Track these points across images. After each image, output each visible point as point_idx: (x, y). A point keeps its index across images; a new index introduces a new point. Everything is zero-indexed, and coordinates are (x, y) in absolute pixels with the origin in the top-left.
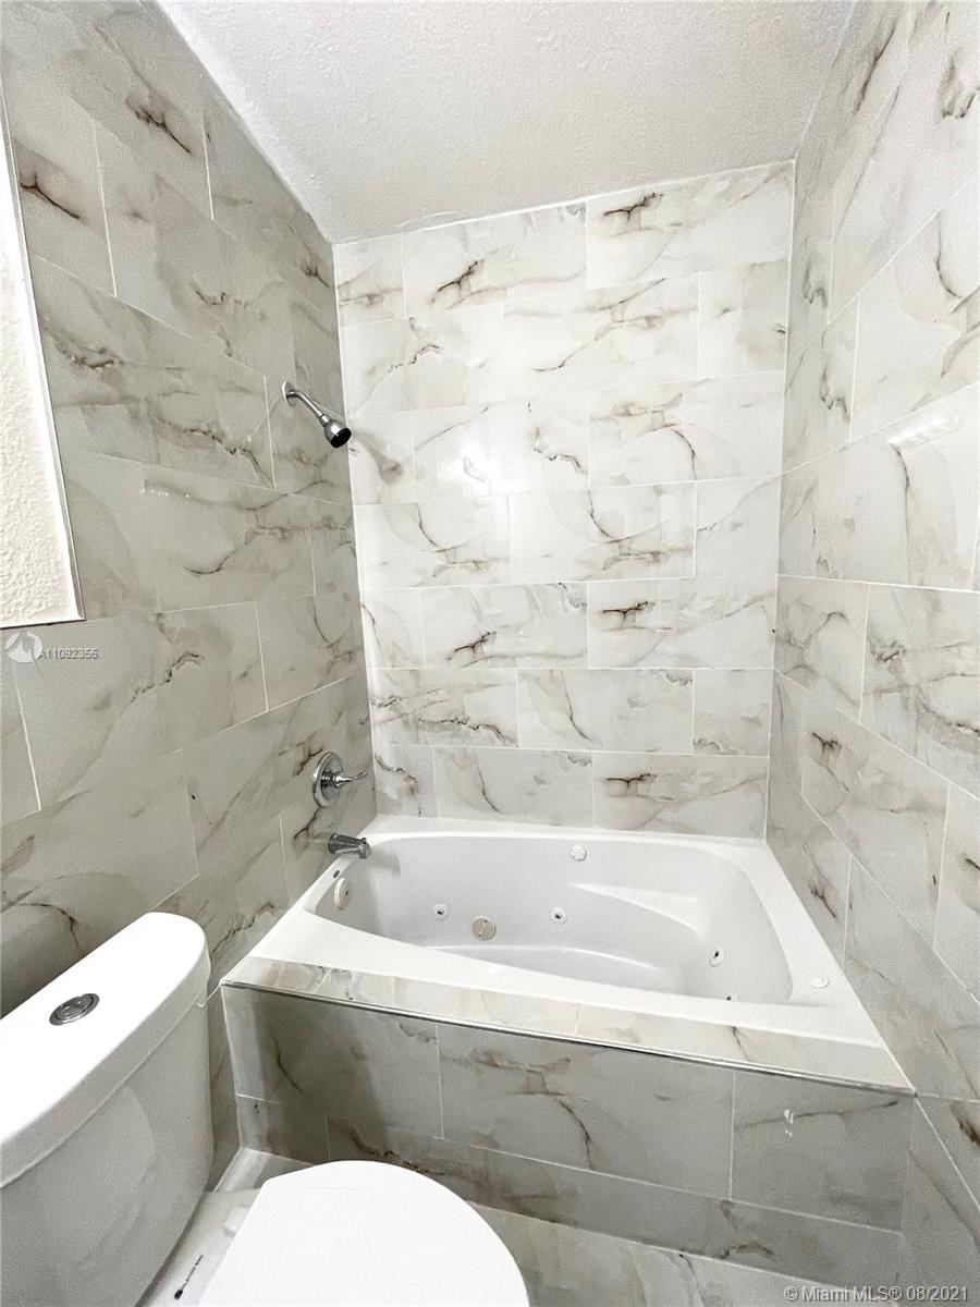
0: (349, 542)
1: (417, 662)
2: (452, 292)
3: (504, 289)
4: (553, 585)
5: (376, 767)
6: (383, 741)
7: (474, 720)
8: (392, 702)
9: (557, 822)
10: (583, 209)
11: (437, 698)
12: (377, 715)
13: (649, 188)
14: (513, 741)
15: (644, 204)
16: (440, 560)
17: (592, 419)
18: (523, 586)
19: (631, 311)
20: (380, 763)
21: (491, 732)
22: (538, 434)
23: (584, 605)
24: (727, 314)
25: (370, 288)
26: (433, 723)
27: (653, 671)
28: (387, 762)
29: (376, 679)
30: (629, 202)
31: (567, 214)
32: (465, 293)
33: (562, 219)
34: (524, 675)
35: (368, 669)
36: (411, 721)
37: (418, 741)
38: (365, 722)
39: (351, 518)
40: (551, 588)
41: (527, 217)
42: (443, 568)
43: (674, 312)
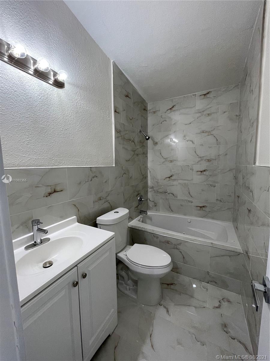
0: (147, 157)
1: (158, 180)
2: (169, 111)
3: (180, 110)
4: (187, 166)
5: (148, 200)
6: (150, 195)
7: (169, 192)
8: (152, 188)
9: (185, 215)
10: (196, 95)
11: (162, 187)
12: (149, 190)
13: (209, 91)
14: (177, 197)
15: (208, 93)
16: (163, 160)
17: (196, 133)
18: (181, 166)
19: (205, 113)
20: (149, 199)
21: (172, 195)
22: (185, 136)
23: (193, 170)
24: (225, 113)
25: (154, 110)
26: (160, 192)
27: (207, 184)
28: (151, 200)
29: (150, 183)
30: (205, 93)
31: (192, 96)
32: (172, 111)
33: (191, 97)
34: (180, 184)
35: (148, 181)
36: (156, 192)
37: (157, 196)
38: (147, 191)
39: (147, 152)
40: (186, 166)
41: (185, 97)
42: (164, 162)
43: (214, 113)
